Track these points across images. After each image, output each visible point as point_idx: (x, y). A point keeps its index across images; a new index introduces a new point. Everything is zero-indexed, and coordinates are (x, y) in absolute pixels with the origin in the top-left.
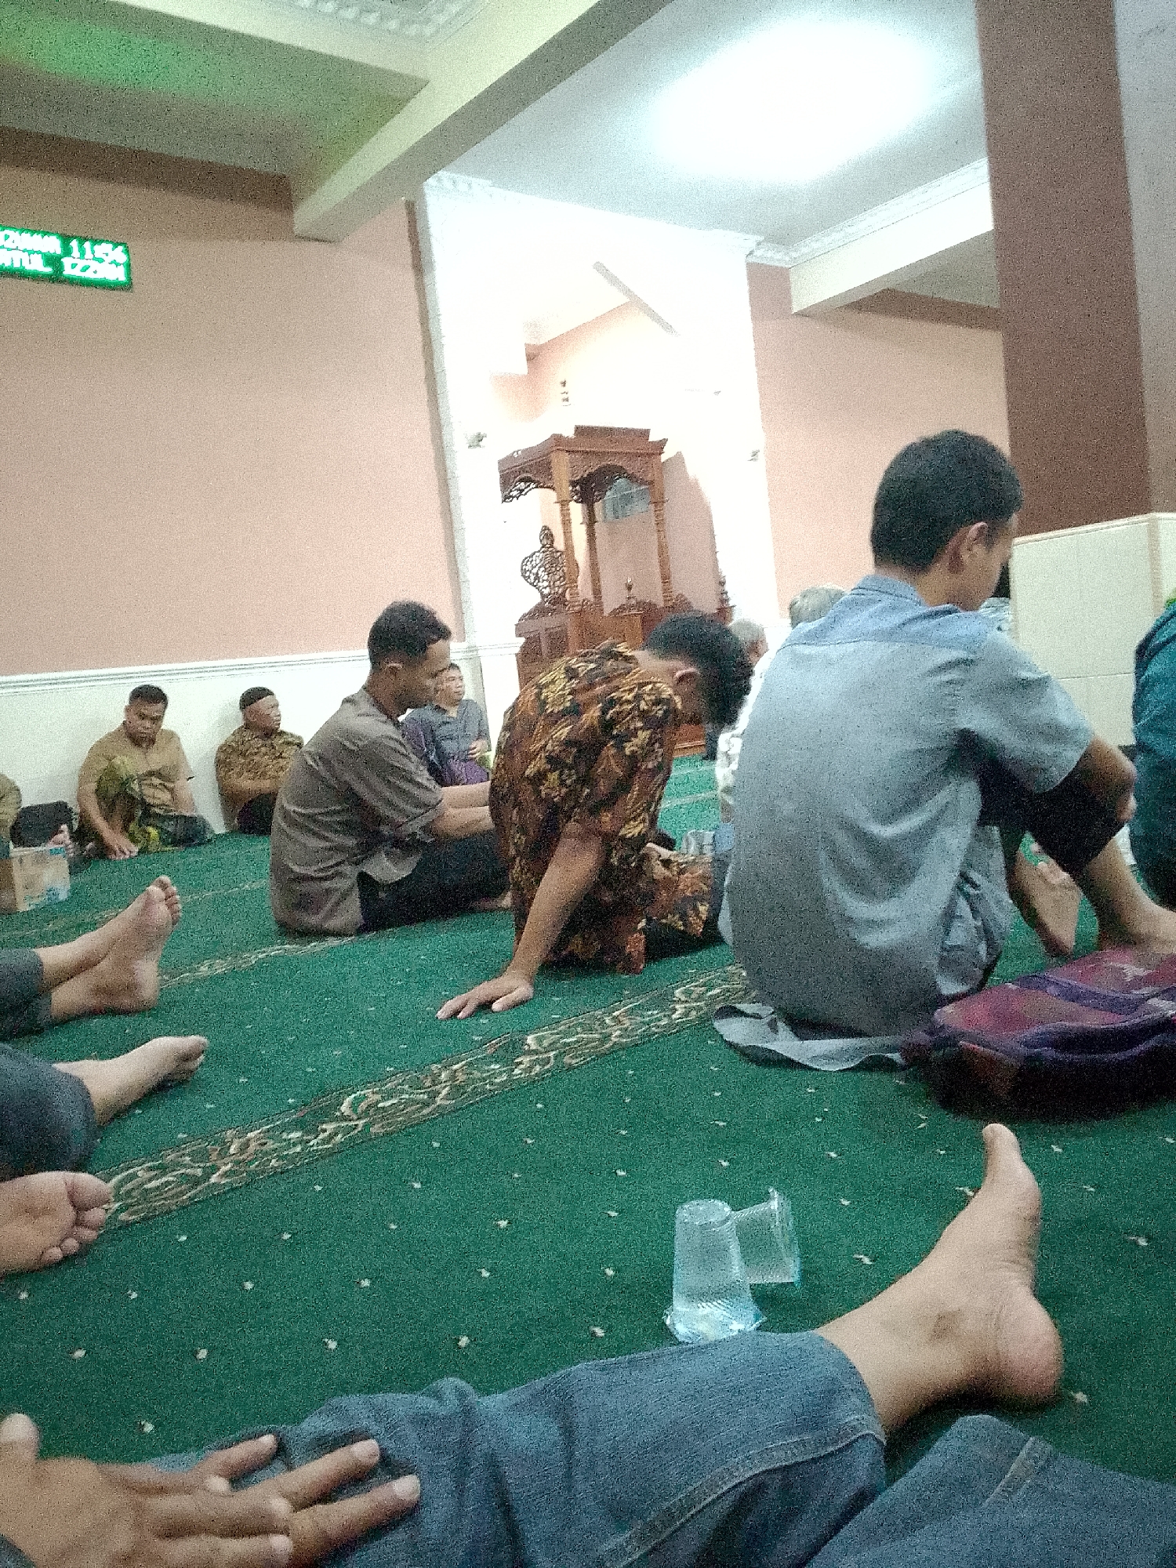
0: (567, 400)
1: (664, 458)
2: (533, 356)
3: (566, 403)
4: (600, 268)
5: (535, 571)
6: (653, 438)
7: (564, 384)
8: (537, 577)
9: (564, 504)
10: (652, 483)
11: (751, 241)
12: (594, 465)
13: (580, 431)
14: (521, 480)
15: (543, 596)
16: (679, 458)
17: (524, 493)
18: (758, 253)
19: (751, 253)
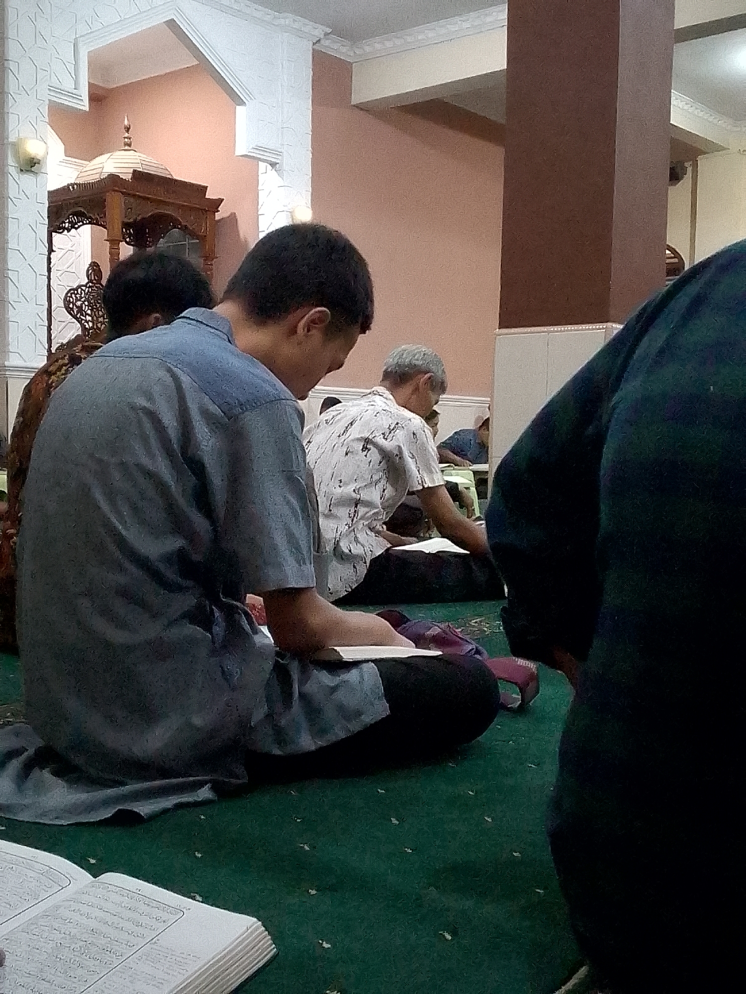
0: (129, 145)
1: (218, 216)
2: (98, 97)
3: (127, 148)
4: (172, 24)
5: (79, 303)
6: (209, 195)
7: (128, 129)
8: (80, 309)
9: (114, 243)
10: (203, 238)
11: (319, 31)
12: (149, 211)
13: (138, 175)
14: (74, 214)
15: (84, 328)
16: (233, 218)
17: (76, 226)
18: (326, 43)
19: (319, 41)
